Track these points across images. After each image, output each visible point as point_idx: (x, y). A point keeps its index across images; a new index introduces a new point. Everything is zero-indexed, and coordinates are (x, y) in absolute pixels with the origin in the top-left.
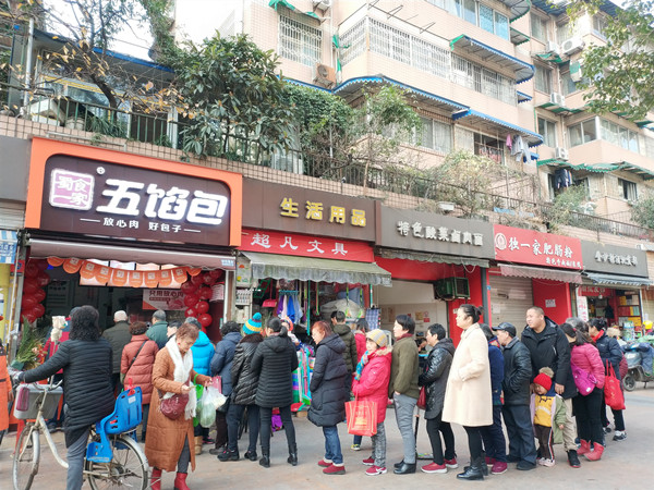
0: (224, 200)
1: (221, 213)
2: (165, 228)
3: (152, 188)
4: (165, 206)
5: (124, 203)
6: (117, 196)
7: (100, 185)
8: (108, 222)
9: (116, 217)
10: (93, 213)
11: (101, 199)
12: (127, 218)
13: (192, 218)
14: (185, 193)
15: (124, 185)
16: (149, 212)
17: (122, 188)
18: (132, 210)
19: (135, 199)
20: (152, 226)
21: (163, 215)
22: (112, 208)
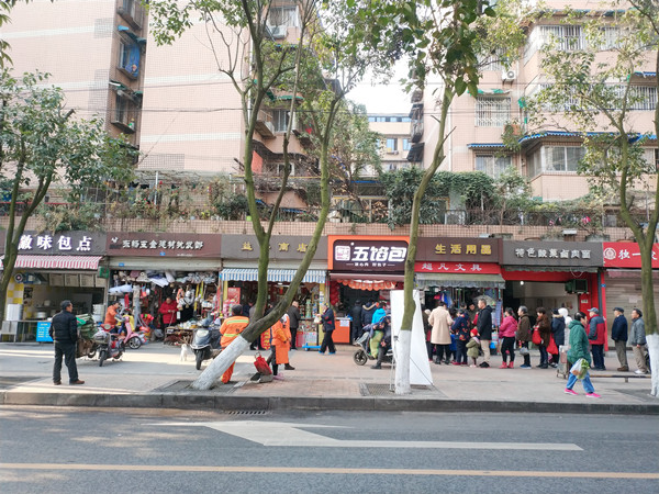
0: (405, 249)
1: (404, 256)
2: (379, 265)
3: (373, 249)
4: (379, 255)
5: (362, 256)
6: (359, 254)
7: (352, 250)
8: (357, 264)
9: (359, 262)
10: (350, 262)
11: (353, 256)
12: (364, 262)
13: (390, 260)
14: (387, 249)
15: (361, 249)
16: (372, 259)
17: (360, 250)
18: (365, 259)
19: (366, 254)
20: (374, 264)
21: (378, 259)
22: (357, 259)
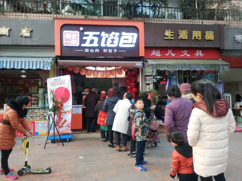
0: (135, 35)
1: (134, 42)
2: (110, 51)
4: (109, 41)
5: (92, 42)
6: (89, 39)
7: (82, 35)
8: (87, 50)
9: (90, 48)
10: (79, 47)
11: (82, 41)
12: (94, 48)
13: (121, 45)
14: (117, 34)
15: (91, 34)
16: (103, 45)
18: (95, 44)
19: (96, 39)
20: (105, 51)
21: (108, 45)
22: (87, 44)
